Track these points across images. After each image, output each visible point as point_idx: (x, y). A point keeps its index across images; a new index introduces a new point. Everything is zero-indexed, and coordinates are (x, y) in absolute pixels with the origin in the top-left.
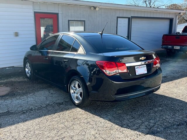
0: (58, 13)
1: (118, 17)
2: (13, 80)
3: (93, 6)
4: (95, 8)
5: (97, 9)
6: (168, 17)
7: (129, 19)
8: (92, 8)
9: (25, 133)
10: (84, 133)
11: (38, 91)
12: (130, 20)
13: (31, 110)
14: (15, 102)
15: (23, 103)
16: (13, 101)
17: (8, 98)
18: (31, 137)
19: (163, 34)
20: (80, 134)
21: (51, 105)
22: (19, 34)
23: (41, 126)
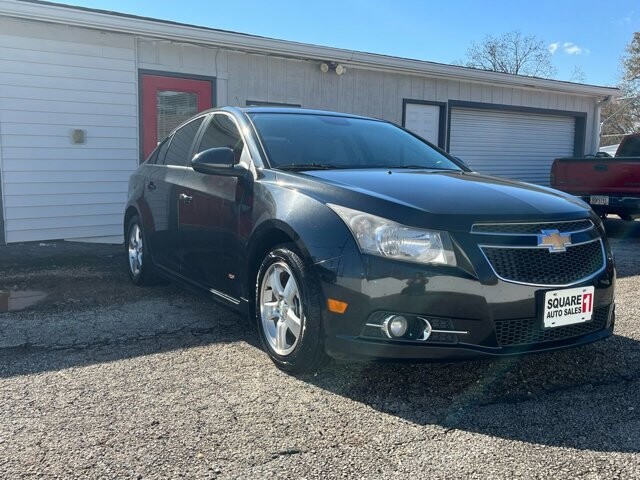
0: (215, 78)
1: (405, 102)
2: (55, 273)
3: (326, 62)
4: (332, 67)
5: (340, 70)
6: (569, 108)
7: (442, 106)
8: (325, 68)
9: (73, 394)
10: (273, 399)
11: (134, 300)
12: (445, 110)
13: (106, 342)
14: (53, 323)
15: (78, 327)
16: (47, 321)
17: (33, 315)
18: (91, 405)
19: (554, 159)
20: (259, 400)
21: (173, 333)
22: (88, 135)
23: (131, 380)
